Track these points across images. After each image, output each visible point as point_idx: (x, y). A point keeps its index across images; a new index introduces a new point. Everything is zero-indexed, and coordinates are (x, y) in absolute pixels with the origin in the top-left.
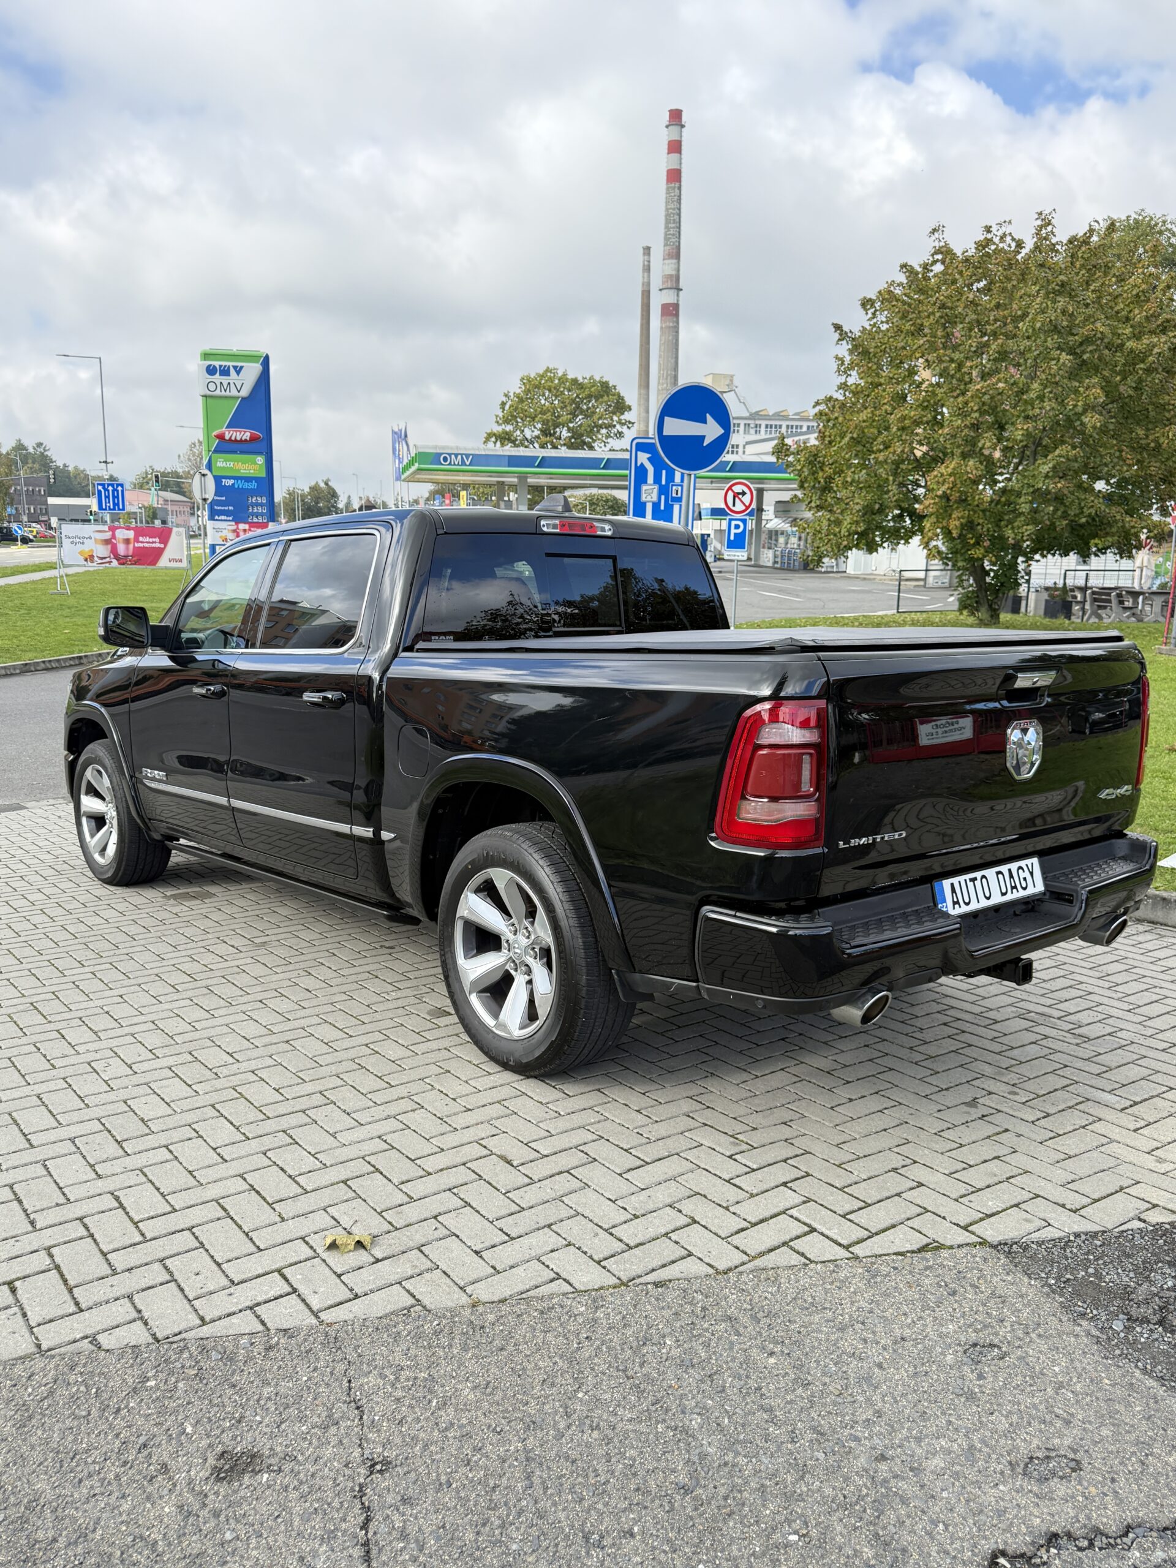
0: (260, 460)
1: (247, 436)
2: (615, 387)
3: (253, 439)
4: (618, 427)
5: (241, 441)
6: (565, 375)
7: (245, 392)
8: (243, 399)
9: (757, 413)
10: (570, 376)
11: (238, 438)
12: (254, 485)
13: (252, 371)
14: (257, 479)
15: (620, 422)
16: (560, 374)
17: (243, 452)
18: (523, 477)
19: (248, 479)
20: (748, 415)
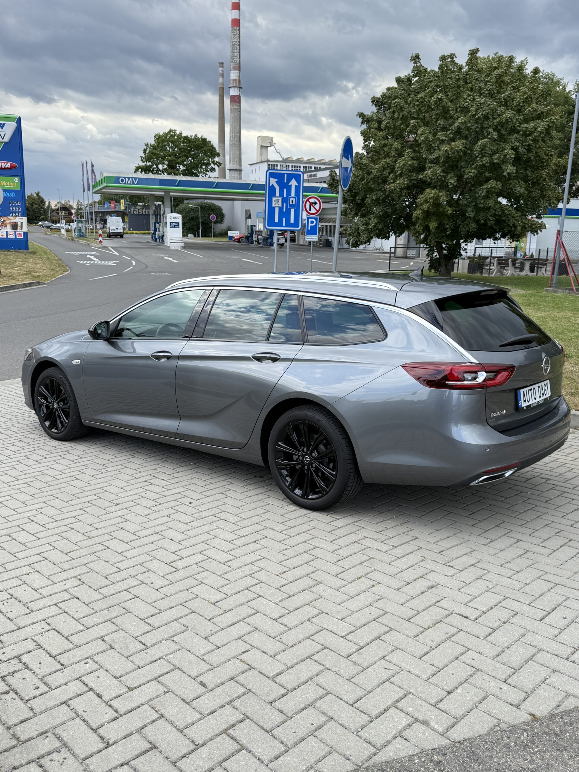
0: (17, 180)
1: (8, 165)
2: (210, 142)
3: (12, 167)
4: (212, 165)
5: (5, 168)
6: (181, 134)
7: (6, 139)
8: (5, 143)
9: (287, 159)
10: (184, 135)
11: (3, 167)
12: (13, 195)
13: (10, 128)
14: (15, 191)
15: (213, 162)
16: (178, 133)
17: (5, 175)
18: (167, 192)
19: (9, 191)
20: (281, 159)
